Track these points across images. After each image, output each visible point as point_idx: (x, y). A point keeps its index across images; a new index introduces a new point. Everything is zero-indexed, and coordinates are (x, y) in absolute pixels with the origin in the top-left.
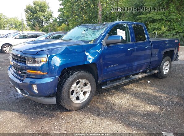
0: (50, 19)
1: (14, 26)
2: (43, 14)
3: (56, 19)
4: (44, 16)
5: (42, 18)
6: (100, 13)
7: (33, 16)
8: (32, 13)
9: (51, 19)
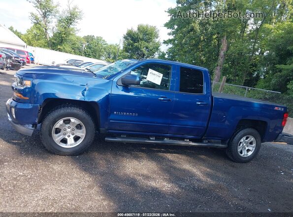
0: (154, 53)
1: (112, 56)
2: (147, 44)
3: (164, 55)
4: (147, 48)
5: (144, 50)
6: (222, 53)
7: (132, 46)
8: (131, 42)
9: (156, 53)
